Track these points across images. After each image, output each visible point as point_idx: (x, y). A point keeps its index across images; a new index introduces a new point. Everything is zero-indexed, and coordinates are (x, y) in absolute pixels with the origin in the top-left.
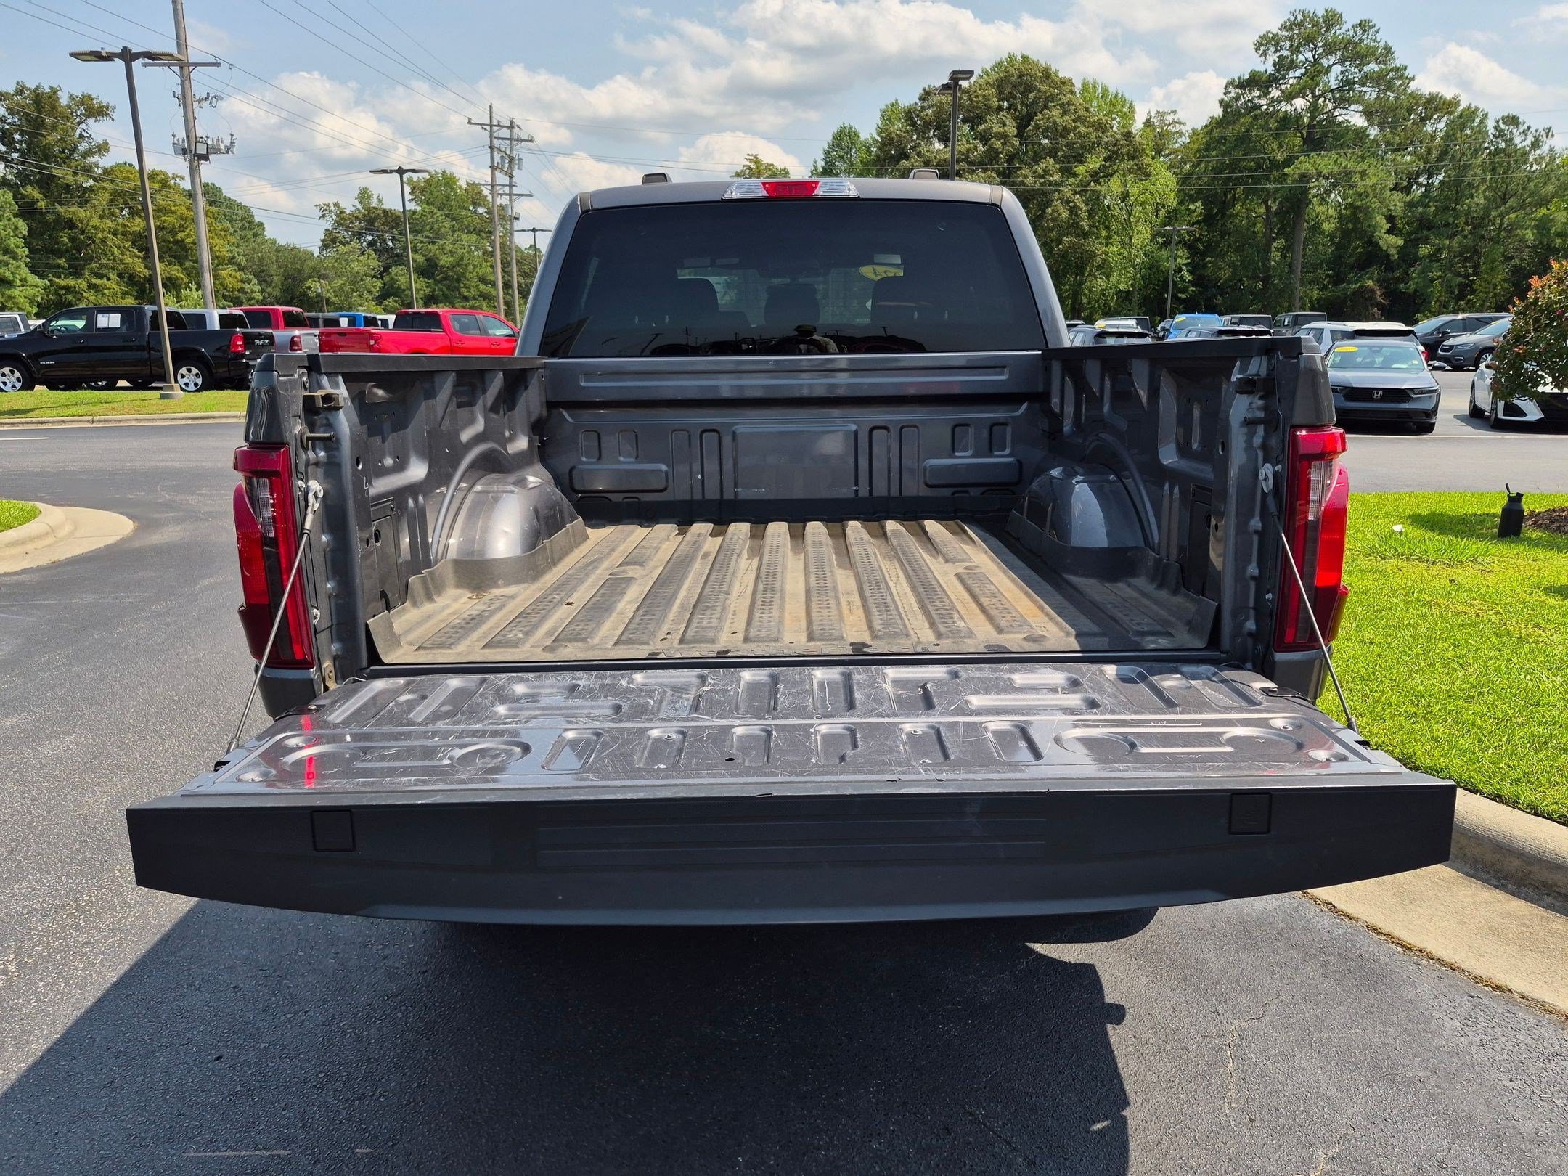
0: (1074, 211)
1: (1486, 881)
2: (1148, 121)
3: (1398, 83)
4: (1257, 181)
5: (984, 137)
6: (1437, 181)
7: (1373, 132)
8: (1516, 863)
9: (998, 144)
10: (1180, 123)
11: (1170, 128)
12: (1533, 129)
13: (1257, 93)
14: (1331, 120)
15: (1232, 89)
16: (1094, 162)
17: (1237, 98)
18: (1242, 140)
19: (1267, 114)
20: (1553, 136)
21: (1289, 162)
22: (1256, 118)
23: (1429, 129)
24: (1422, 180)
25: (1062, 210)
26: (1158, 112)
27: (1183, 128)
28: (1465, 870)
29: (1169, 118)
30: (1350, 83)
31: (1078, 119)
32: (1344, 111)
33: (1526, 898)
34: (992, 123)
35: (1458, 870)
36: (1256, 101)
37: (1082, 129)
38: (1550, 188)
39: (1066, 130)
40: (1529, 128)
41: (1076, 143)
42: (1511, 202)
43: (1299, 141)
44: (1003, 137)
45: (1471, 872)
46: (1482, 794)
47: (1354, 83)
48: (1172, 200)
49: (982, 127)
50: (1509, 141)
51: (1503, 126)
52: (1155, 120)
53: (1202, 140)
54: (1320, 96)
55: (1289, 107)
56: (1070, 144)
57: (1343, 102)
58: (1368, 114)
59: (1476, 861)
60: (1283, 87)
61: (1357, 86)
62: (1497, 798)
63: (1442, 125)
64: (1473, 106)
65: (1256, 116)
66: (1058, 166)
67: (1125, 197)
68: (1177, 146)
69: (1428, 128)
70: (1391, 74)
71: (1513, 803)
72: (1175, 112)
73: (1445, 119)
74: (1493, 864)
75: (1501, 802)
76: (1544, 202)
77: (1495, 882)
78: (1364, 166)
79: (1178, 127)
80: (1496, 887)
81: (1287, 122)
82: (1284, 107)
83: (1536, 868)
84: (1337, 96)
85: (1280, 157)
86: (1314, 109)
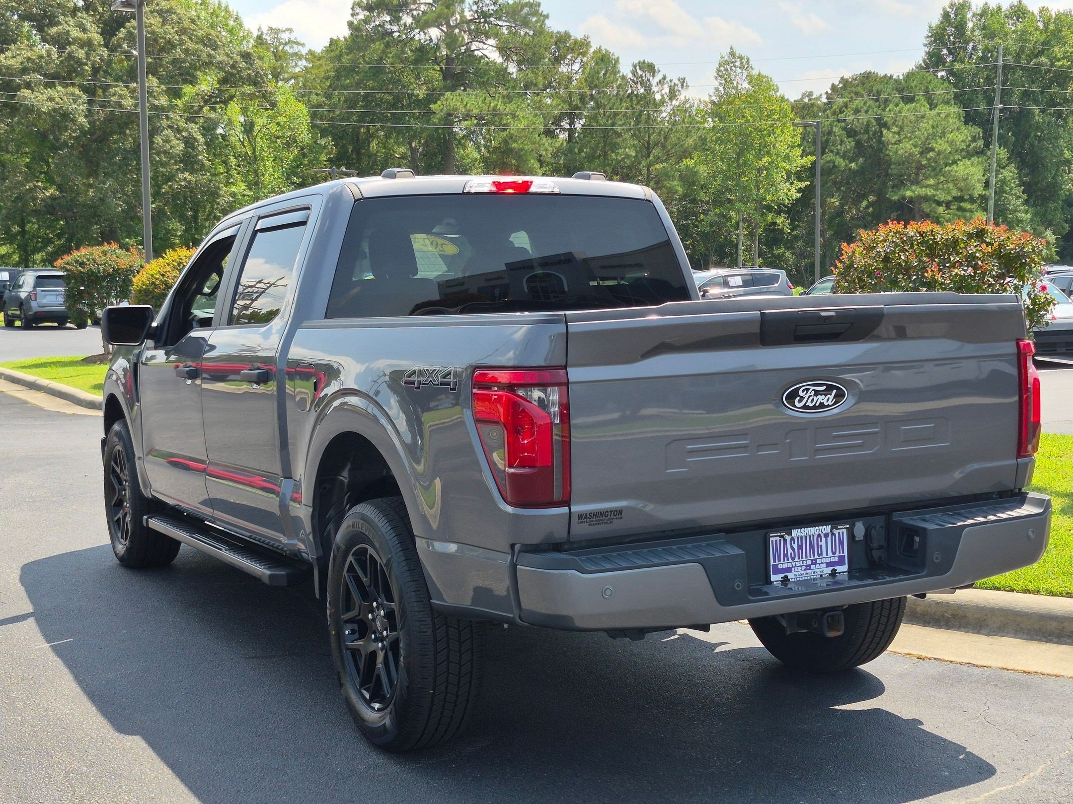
0: (189, 142)
1: (1040, 640)
2: (259, 37)
3: (534, 19)
4: (397, 119)
5: (61, 42)
6: (579, 125)
7: (512, 69)
8: (1055, 624)
9: (81, 54)
10: (298, 43)
11: (287, 48)
12: (668, 79)
13: (388, 18)
14: (470, 53)
15: (358, 10)
16: (207, 83)
17: (366, 21)
18: (377, 70)
19: (400, 41)
20: (687, 86)
21: (432, 98)
22: (387, 45)
23: (565, 70)
24: (565, 124)
25: (175, 142)
26: (271, 29)
27: (304, 51)
28: (1025, 637)
29: (285, 36)
30: (485, 15)
31: (183, 31)
32: (481, 45)
33: (1065, 644)
34: (68, 26)
35: (1021, 638)
36: (387, 26)
37: (191, 45)
38: (690, 141)
39: (170, 45)
40: (664, 78)
41: (184, 61)
42: (655, 152)
43: (438, 76)
44: (88, 44)
45: (1029, 638)
46: (1018, 591)
47: (491, 15)
48: (305, 136)
49: (54, 30)
50: (648, 89)
51: (640, 72)
52: (268, 38)
53: (328, 67)
54: (456, 26)
55: (422, 36)
56: (175, 61)
57: (479, 34)
58: (503, 49)
59: (1029, 630)
60: (415, 13)
61: (492, 19)
62: (1027, 591)
63: (576, 67)
64: (603, 48)
65: (388, 42)
66: (163, 87)
67: (248, 128)
68: (297, 70)
69: (563, 69)
70: (526, 10)
71: (1038, 592)
72: (290, 30)
73: (579, 60)
74: (1040, 629)
75: (1030, 593)
76: (686, 154)
77: (1044, 640)
78: (511, 107)
79: (296, 49)
80: (1047, 642)
81: (423, 53)
82: (419, 36)
83: (1066, 624)
84: (473, 27)
85: (421, 93)
86: (451, 41)
